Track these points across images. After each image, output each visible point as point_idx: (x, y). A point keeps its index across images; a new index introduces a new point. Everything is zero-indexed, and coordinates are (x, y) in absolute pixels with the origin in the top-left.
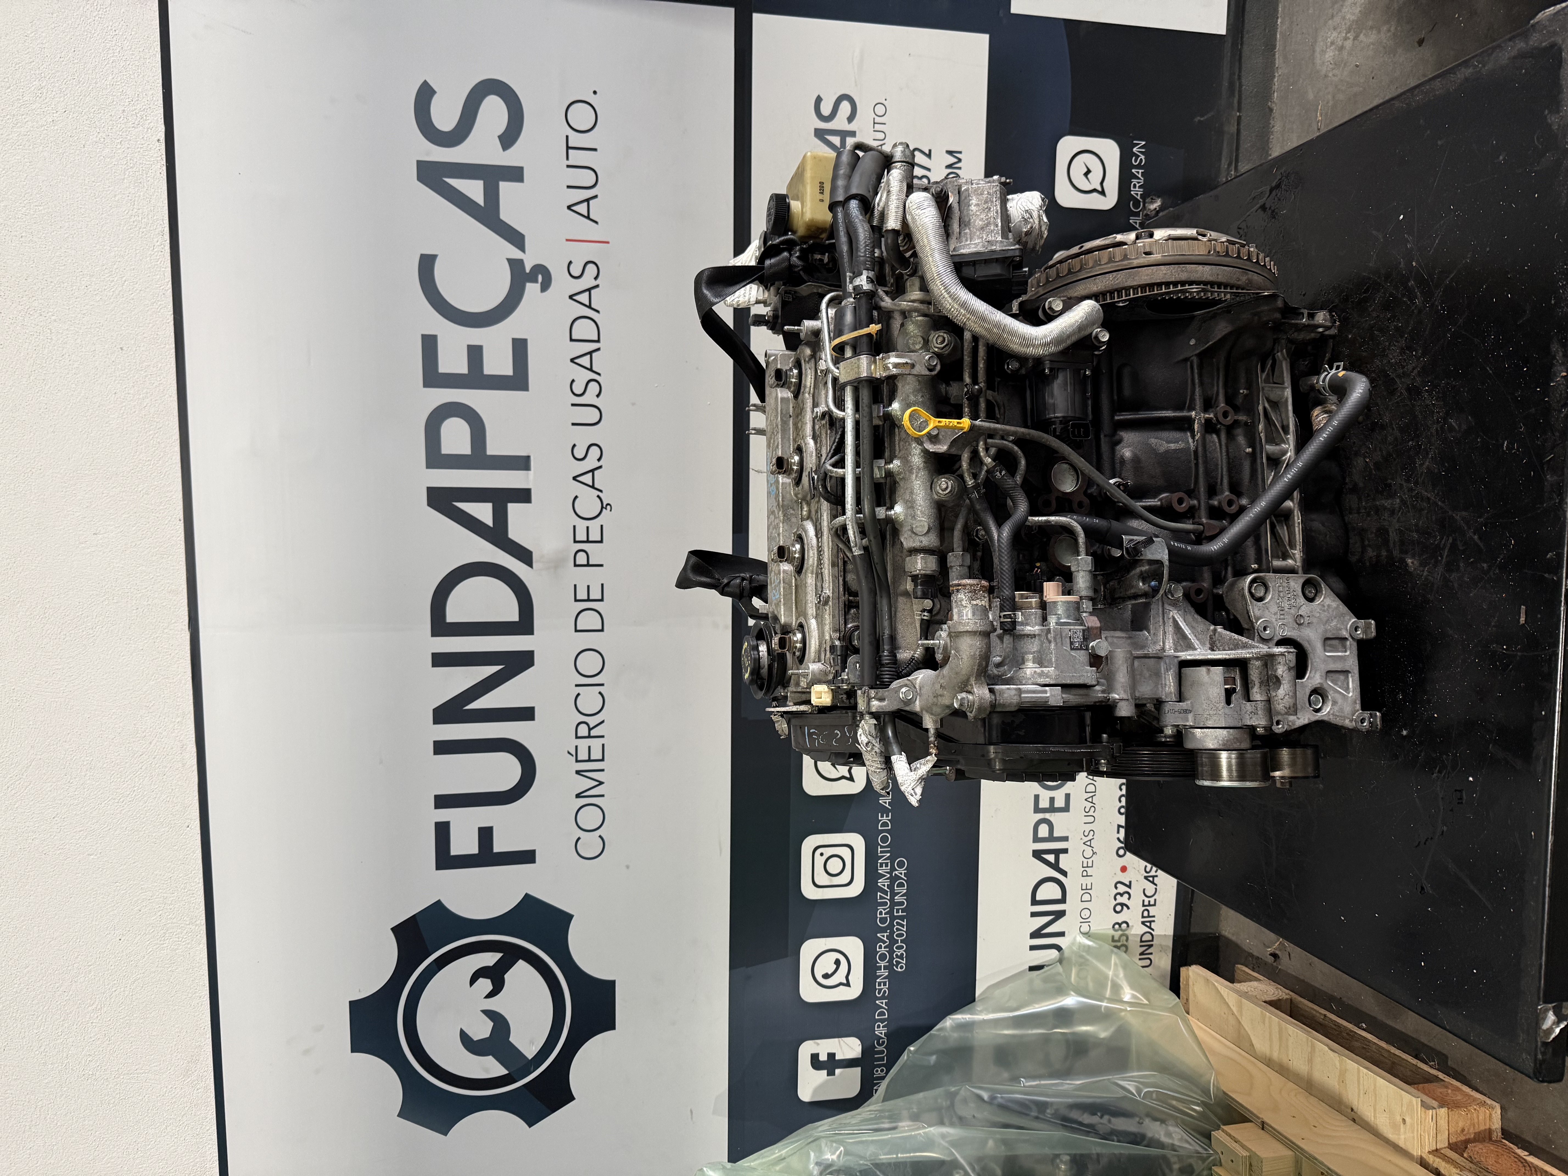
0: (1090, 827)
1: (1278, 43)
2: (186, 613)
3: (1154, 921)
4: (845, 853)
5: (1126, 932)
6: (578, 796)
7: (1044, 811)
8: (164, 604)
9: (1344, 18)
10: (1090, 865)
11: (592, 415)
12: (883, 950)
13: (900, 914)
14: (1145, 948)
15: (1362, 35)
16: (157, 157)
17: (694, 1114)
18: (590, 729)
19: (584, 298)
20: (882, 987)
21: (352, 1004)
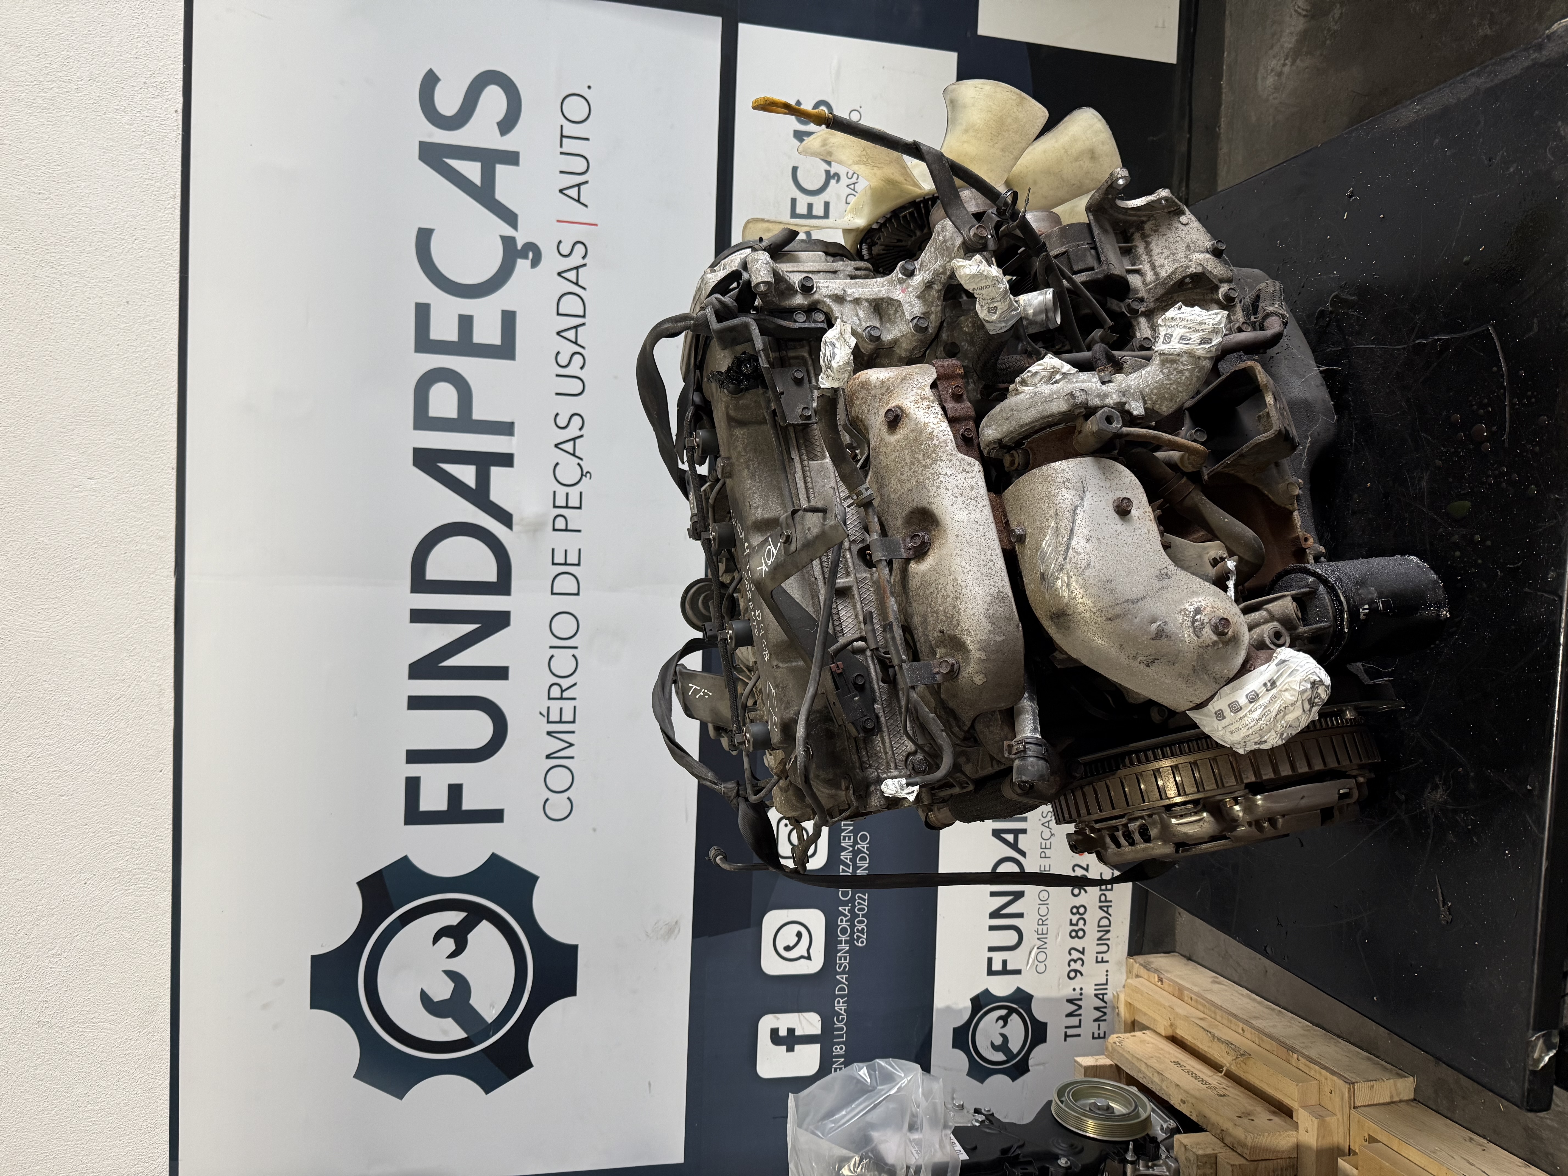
1: (1224, 74)
2: (173, 559)
3: (1111, 906)
5: (1083, 916)
6: (548, 757)
8: (151, 550)
9: (1282, 47)
10: (1048, 846)
11: (574, 386)
12: (844, 924)
14: (1102, 933)
16: (174, 126)
17: (652, 1086)
18: (562, 691)
19: (572, 275)
20: (843, 961)
21: (314, 959)
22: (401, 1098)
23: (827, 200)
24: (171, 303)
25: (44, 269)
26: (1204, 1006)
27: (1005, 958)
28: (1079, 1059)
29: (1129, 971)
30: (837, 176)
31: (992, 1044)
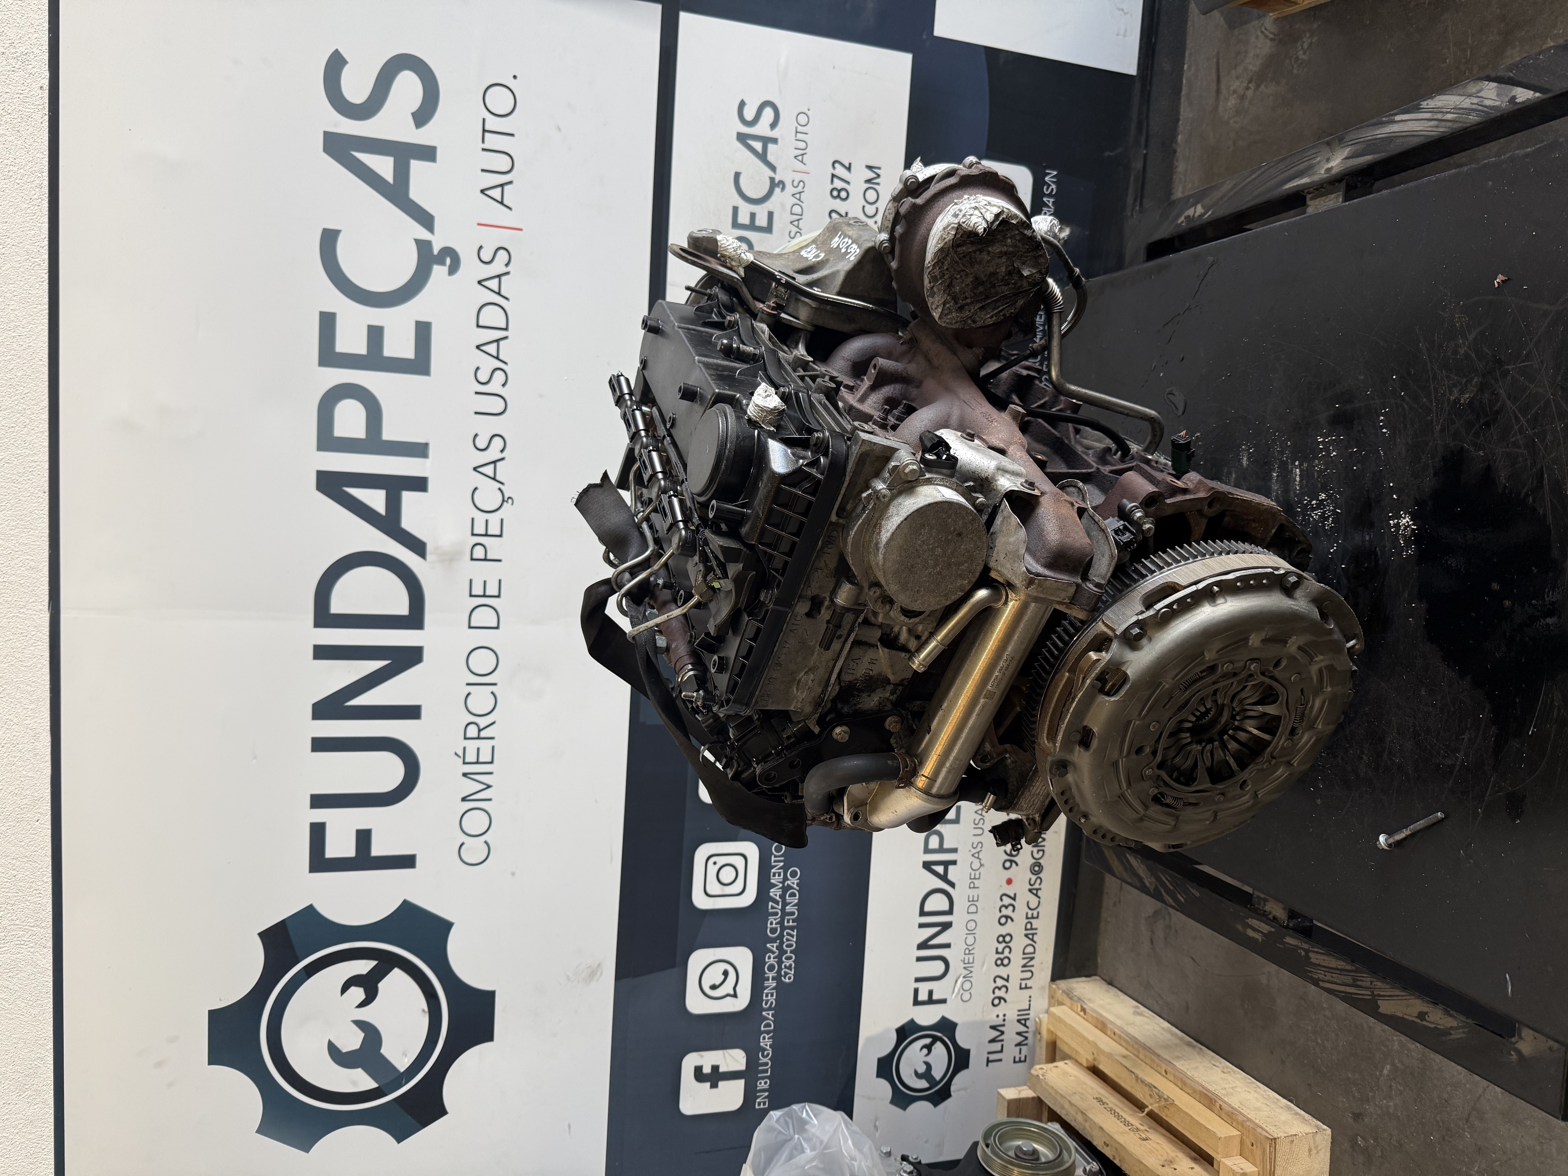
0: (979, 839)
1: (1184, 88)
2: (47, 591)
3: (1036, 934)
4: (739, 862)
5: (1010, 945)
6: (463, 800)
8: (21, 582)
9: (1246, 69)
10: (977, 876)
11: (496, 405)
13: (791, 924)
14: (1026, 961)
15: (1263, 87)
16: (39, 105)
17: (572, 1128)
18: (480, 730)
19: (493, 284)
20: (769, 998)
21: (211, 1013)
22: (308, 1152)
23: (771, 210)
26: (1128, 1043)
27: (931, 988)
28: (1003, 1092)
29: (1052, 997)
30: (782, 184)
31: (916, 1073)
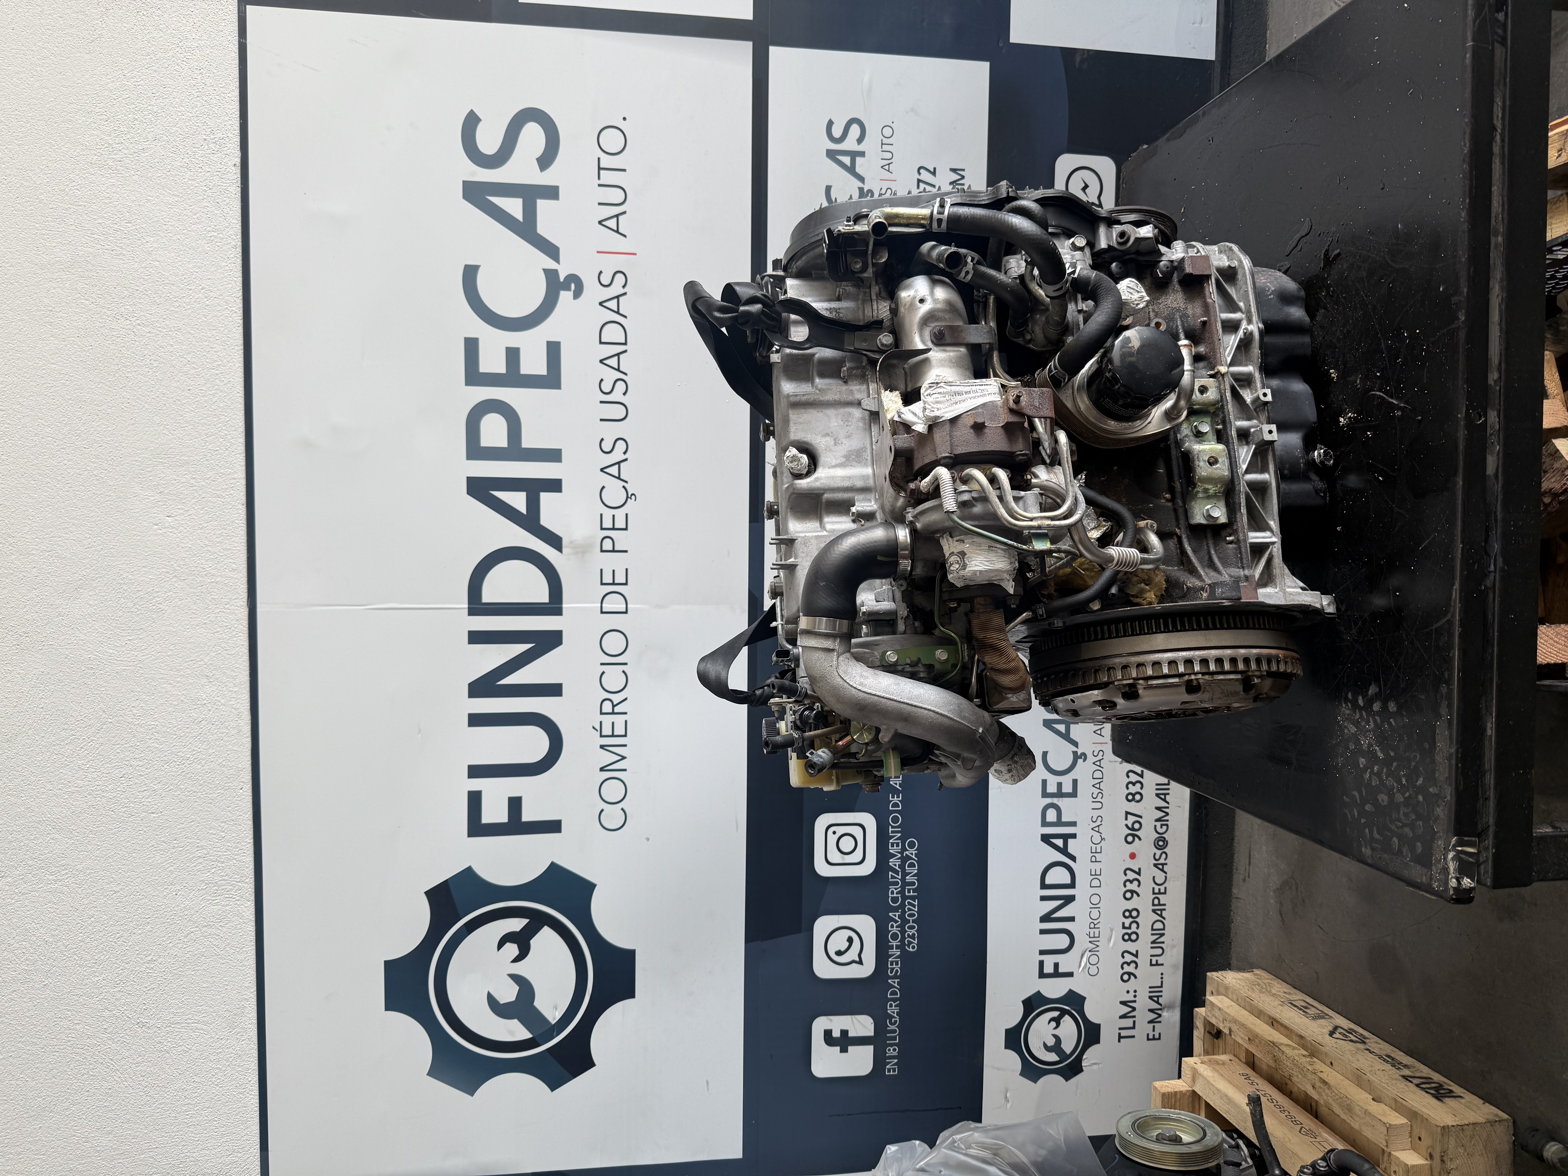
0: (1098, 813)
2: (246, 590)
3: (1165, 910)
4: (857, 832)
5: (1136, 920)
6: (602, 769)
7: (1052, 795)
8: (226, 582)
10: (1099, 850)
11: (618, 412)
12: (895, 930)
13: (912, 894)
14: (1156, 937)
16: (233, 179)
17: (710, 1086)
18: (614, 706)
19: (613, 304)
20: (894, 966)
21: (387, 963)
22: (472, 1095)
24: (236, 348)
25: (119, 321)
27: (1056, 961)
28: (1154, 1086)
31: (1045, 1045)
